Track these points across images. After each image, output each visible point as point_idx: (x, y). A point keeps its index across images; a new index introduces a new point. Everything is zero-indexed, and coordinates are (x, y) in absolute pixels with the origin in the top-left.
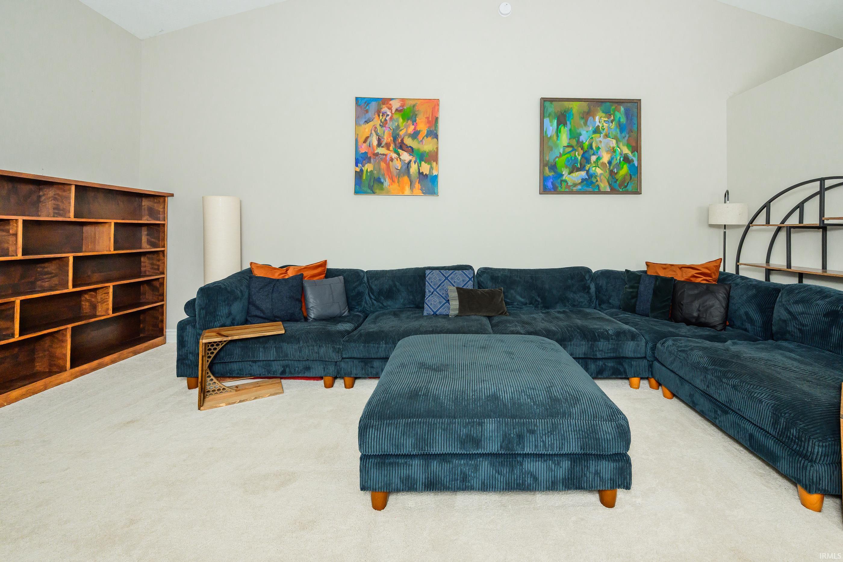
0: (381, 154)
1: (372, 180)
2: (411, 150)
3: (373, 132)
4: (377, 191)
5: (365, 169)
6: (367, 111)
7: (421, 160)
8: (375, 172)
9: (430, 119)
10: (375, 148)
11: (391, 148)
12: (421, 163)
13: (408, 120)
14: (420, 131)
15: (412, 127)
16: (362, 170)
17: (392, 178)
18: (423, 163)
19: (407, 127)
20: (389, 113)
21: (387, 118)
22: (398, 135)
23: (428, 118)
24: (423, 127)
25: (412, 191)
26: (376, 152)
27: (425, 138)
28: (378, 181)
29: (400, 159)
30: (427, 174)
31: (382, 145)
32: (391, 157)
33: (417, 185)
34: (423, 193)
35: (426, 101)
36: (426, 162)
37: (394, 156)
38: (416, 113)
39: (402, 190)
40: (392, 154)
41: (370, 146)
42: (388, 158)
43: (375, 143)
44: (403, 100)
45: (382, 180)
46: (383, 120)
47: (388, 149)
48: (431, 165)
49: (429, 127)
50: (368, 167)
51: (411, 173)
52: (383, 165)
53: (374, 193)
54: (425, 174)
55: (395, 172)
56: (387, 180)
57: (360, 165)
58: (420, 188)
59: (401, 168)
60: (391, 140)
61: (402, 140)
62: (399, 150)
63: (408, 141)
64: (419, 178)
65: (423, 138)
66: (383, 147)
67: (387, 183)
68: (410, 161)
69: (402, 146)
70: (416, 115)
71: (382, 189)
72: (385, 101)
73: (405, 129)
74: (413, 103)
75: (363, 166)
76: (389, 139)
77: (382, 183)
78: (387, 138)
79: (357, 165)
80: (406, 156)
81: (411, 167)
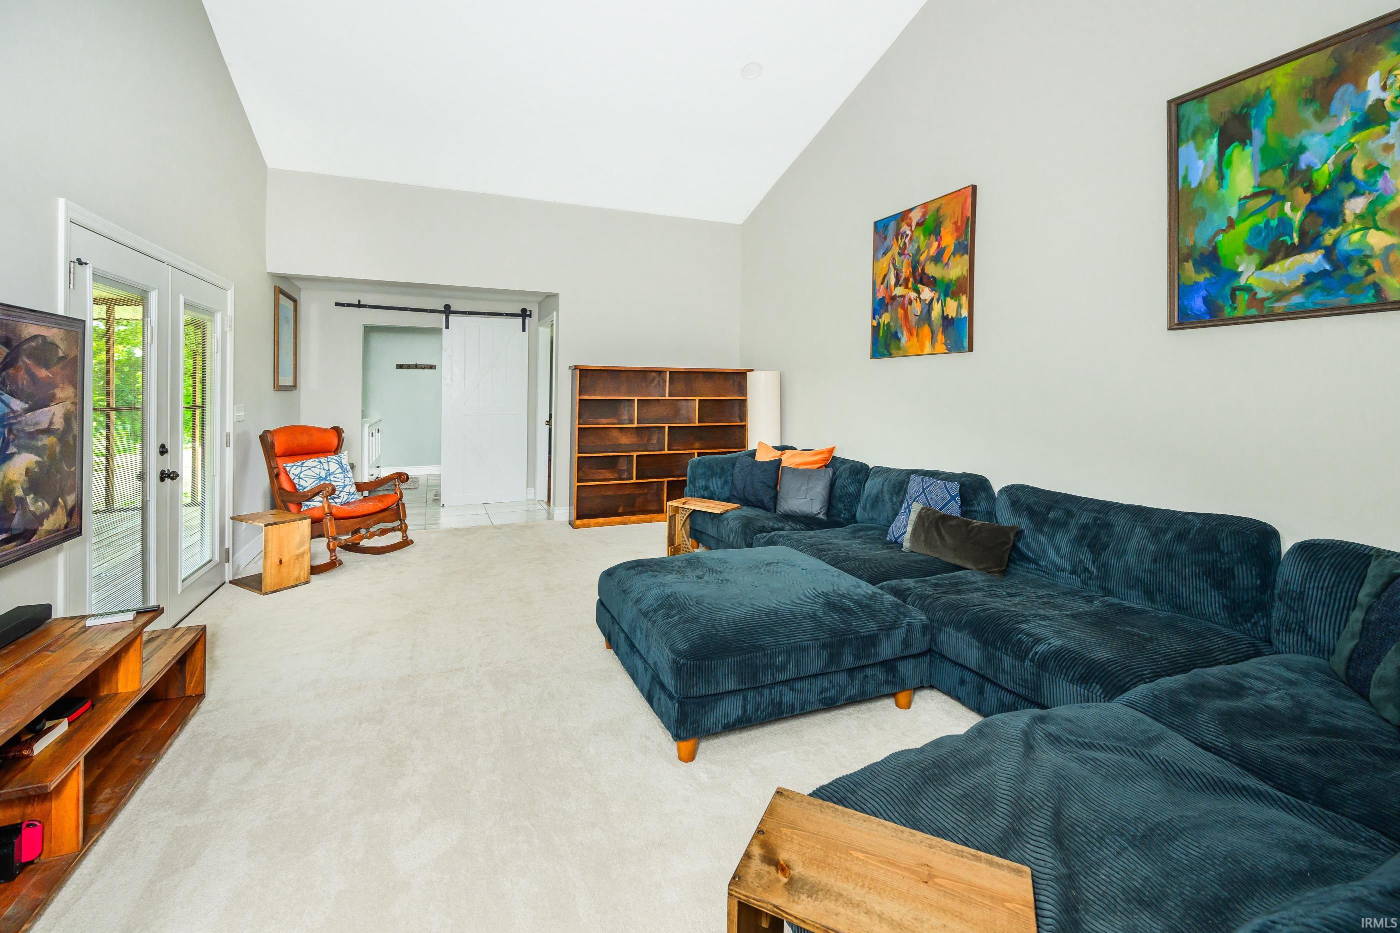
0: (899, 296)
1: (889, 336)
2: (932, 283)
3: (891, 266)
4: (894, 352)
5: (882, 321)
6: (885, 238)
7: (946, 295)
8: (892, 324)
9: (959, 224)
10: (893, 288)
11: (910, 285)
12: (945, 301)
13: (930, 235)
14: (945, 247)
15: (936, 244)
16: (879, 324)
17: (910, 333)
18: (948, 299)
19: (929, 246)
20: (909, 232)
21: (907, 241)
22: (918, 262)
23: (956, 223)
24: (949, 240)
25: (934, 348)
26: (893, 295)
27: (952, 256)
28: (896, 337)
29: (920, 299)
30: (954, 316)
31: (900, 283)
32: (910, 299)
33: (940, 337)
34: (948, 349)
35: (953, 195)
36: (952, 298)
37: (913, 295)
38: (941, 220)
39: (922, 346)
40: (910, 292)
41: (887, 288)
42: (906, 302)
43: (893, 281)
44: (925, 205)
45: (900, 335)
46: (901, 245)
47: (907, 287)
48: (959, 300)
49: (958, 238)
50: (886, 318)
51: (933, 319)
52: (901, 311)
53: (890, 355)
54: (950, 317)
55: (913, 320)
56: (905, 333)
57: (877, 317)
58: (944, 341)
59: (921, 312)
60: (910, 272)
61: (923, 269)
62: (919, 285)
63: (932, 270)
64: (943, 325)
65: (949, 259)
66: (900, 286)
67: (904, 339)
68: (932, 300)
69: (923, 279)
70: (941, 223)
71: (899, 348)
72: (903, 216)
73: (927, 250)
74: (935, 205)
75: (881, 317)
76: (908, 271)
77: (899, 339)
78: (906, 271)
79: (874, 318)
80: (927, 293)
81: (933, 309)
